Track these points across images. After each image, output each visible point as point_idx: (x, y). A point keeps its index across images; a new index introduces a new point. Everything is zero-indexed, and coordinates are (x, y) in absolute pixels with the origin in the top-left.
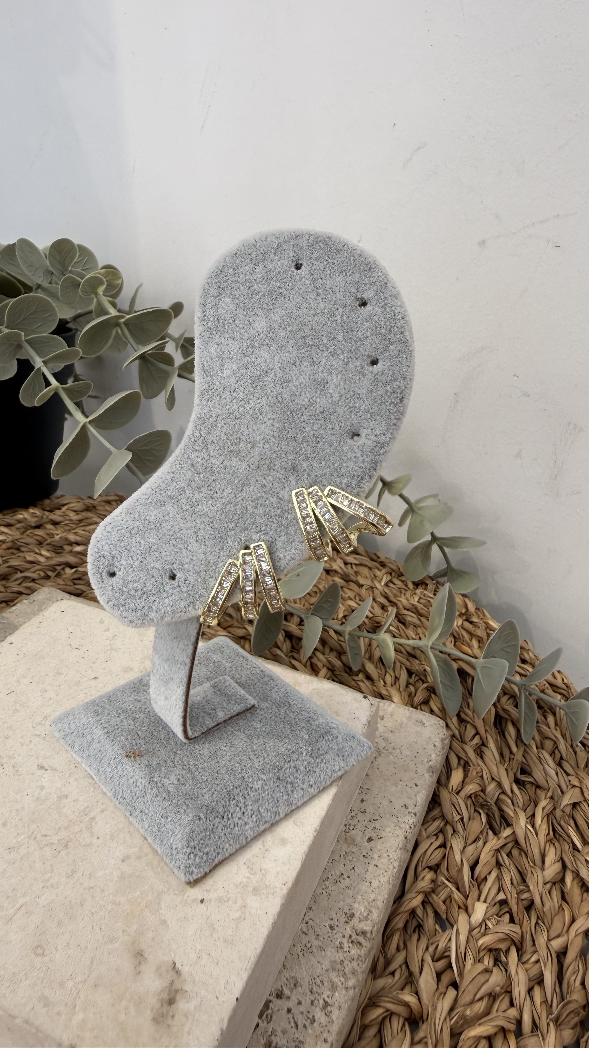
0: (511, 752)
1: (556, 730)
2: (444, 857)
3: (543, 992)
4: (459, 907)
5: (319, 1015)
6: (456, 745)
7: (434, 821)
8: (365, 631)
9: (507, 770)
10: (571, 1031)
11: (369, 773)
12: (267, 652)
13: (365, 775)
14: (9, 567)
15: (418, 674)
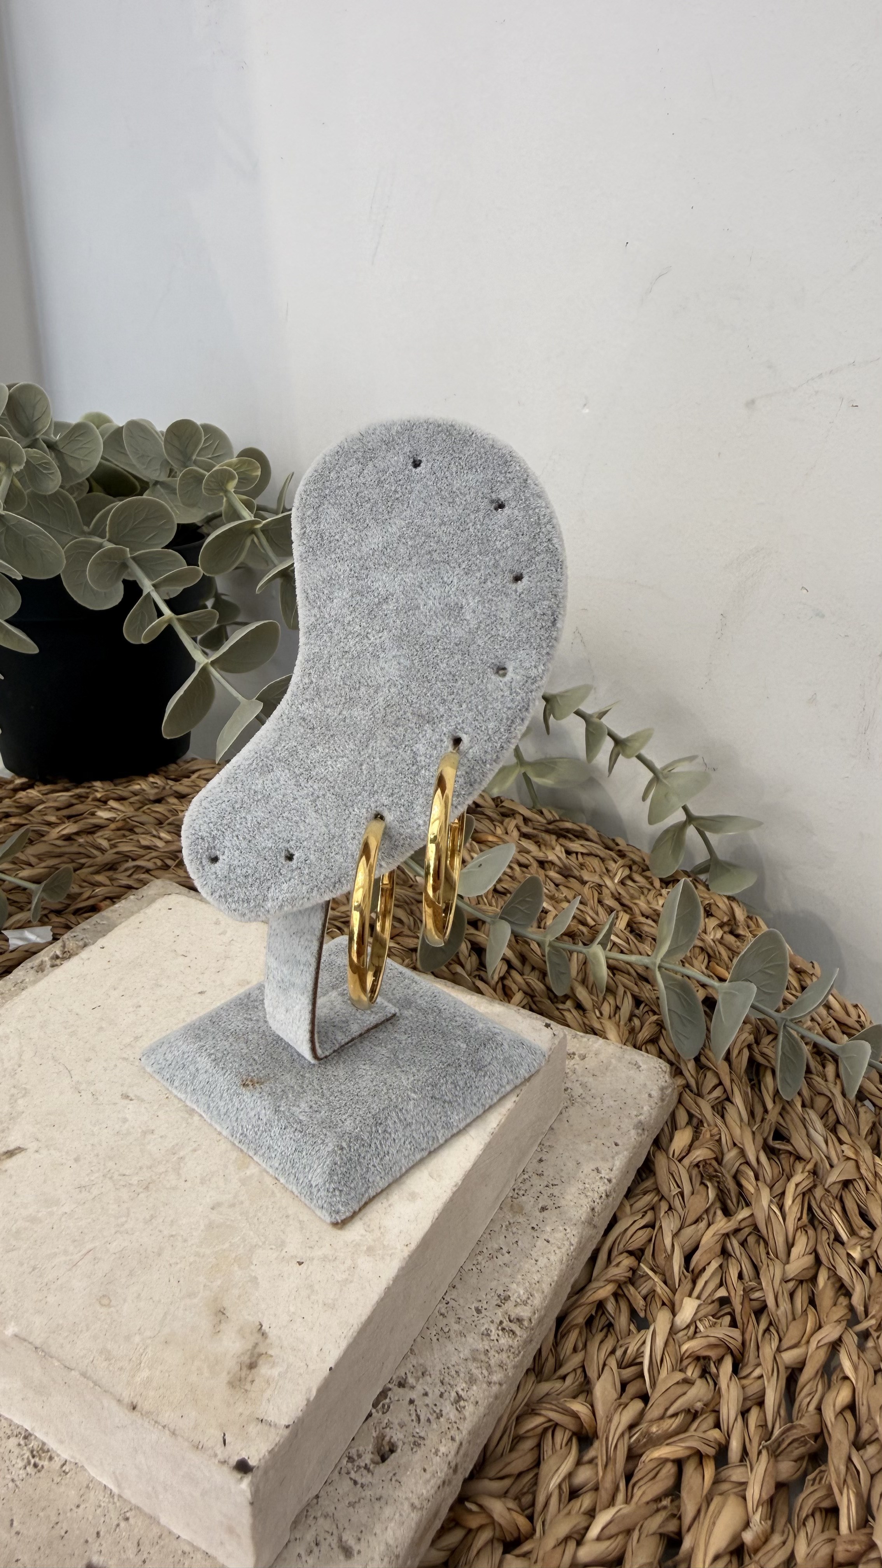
0: (766, 1111)
1: (836, 1084)
2: (650, 1240)
3: (762, 1414)
4: (664, 1304)
5: (449, 1411)
6: (688, 1098)
7: (645, 1195)
8: (581, 944)
9: (753, 1133)
10: (792, 1463)
11: (554, 1126)
12: (444, 968)
13: (547, 1128)
14: (117, 853)
15: (648, 1003)
